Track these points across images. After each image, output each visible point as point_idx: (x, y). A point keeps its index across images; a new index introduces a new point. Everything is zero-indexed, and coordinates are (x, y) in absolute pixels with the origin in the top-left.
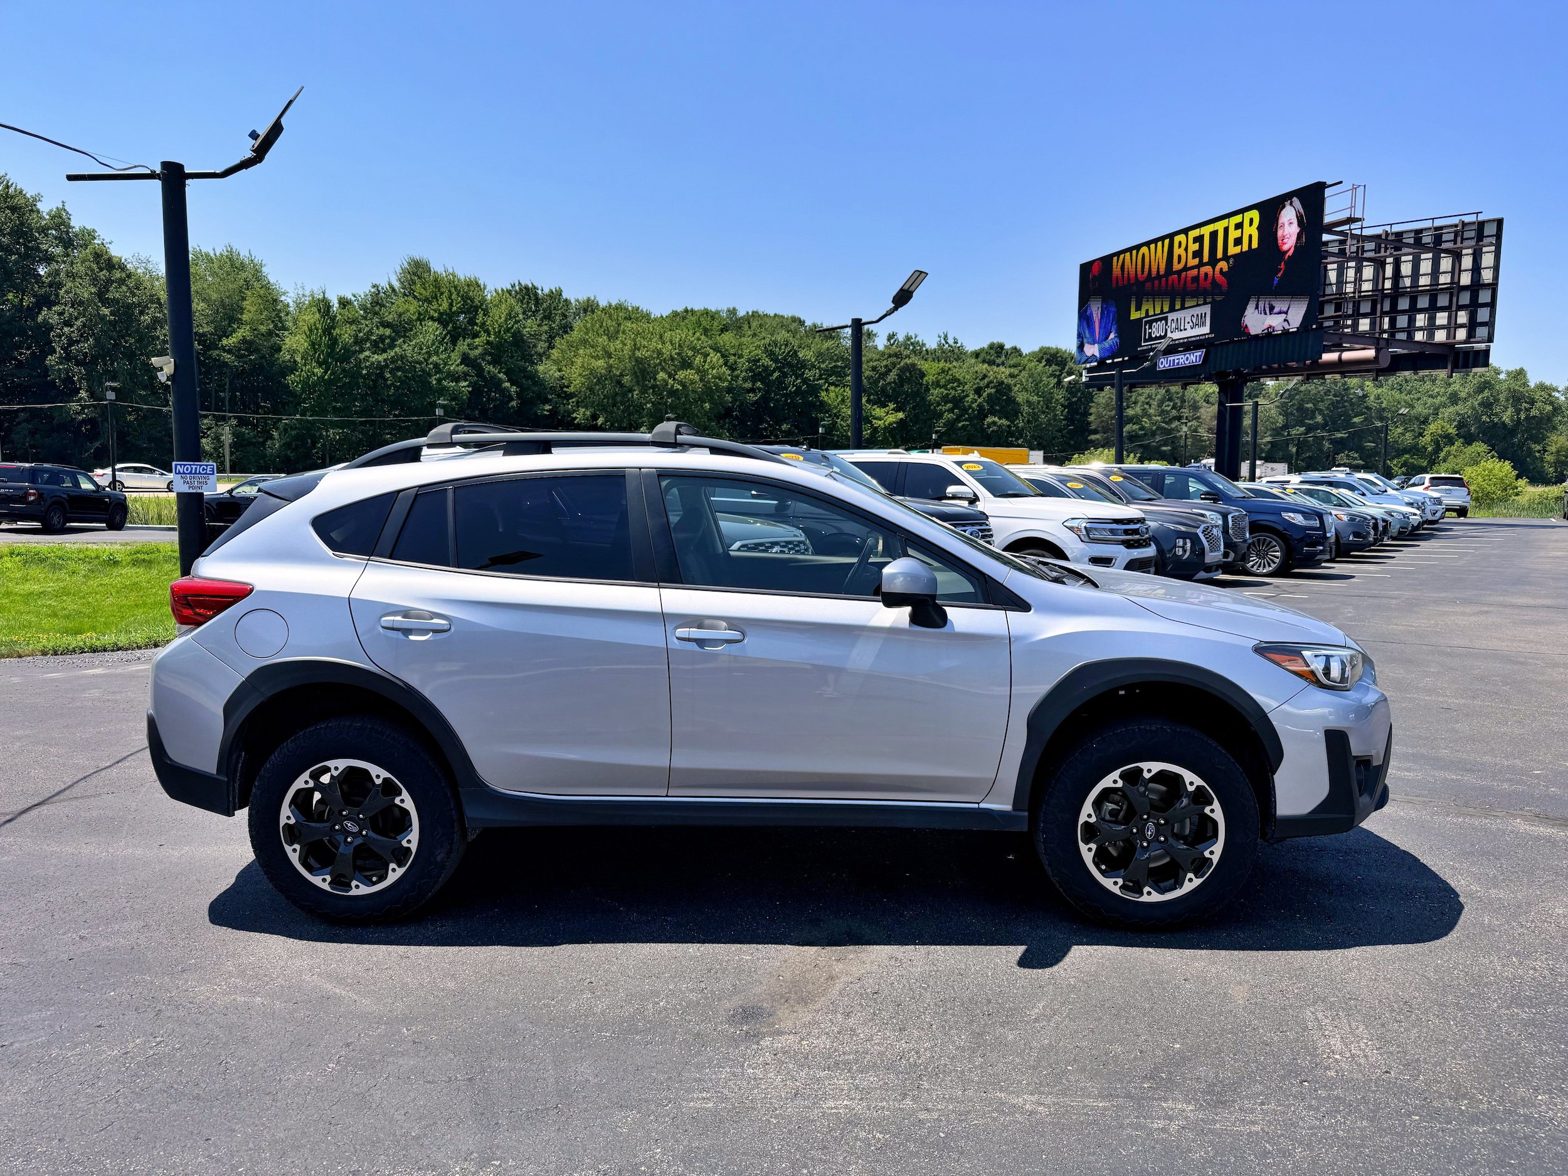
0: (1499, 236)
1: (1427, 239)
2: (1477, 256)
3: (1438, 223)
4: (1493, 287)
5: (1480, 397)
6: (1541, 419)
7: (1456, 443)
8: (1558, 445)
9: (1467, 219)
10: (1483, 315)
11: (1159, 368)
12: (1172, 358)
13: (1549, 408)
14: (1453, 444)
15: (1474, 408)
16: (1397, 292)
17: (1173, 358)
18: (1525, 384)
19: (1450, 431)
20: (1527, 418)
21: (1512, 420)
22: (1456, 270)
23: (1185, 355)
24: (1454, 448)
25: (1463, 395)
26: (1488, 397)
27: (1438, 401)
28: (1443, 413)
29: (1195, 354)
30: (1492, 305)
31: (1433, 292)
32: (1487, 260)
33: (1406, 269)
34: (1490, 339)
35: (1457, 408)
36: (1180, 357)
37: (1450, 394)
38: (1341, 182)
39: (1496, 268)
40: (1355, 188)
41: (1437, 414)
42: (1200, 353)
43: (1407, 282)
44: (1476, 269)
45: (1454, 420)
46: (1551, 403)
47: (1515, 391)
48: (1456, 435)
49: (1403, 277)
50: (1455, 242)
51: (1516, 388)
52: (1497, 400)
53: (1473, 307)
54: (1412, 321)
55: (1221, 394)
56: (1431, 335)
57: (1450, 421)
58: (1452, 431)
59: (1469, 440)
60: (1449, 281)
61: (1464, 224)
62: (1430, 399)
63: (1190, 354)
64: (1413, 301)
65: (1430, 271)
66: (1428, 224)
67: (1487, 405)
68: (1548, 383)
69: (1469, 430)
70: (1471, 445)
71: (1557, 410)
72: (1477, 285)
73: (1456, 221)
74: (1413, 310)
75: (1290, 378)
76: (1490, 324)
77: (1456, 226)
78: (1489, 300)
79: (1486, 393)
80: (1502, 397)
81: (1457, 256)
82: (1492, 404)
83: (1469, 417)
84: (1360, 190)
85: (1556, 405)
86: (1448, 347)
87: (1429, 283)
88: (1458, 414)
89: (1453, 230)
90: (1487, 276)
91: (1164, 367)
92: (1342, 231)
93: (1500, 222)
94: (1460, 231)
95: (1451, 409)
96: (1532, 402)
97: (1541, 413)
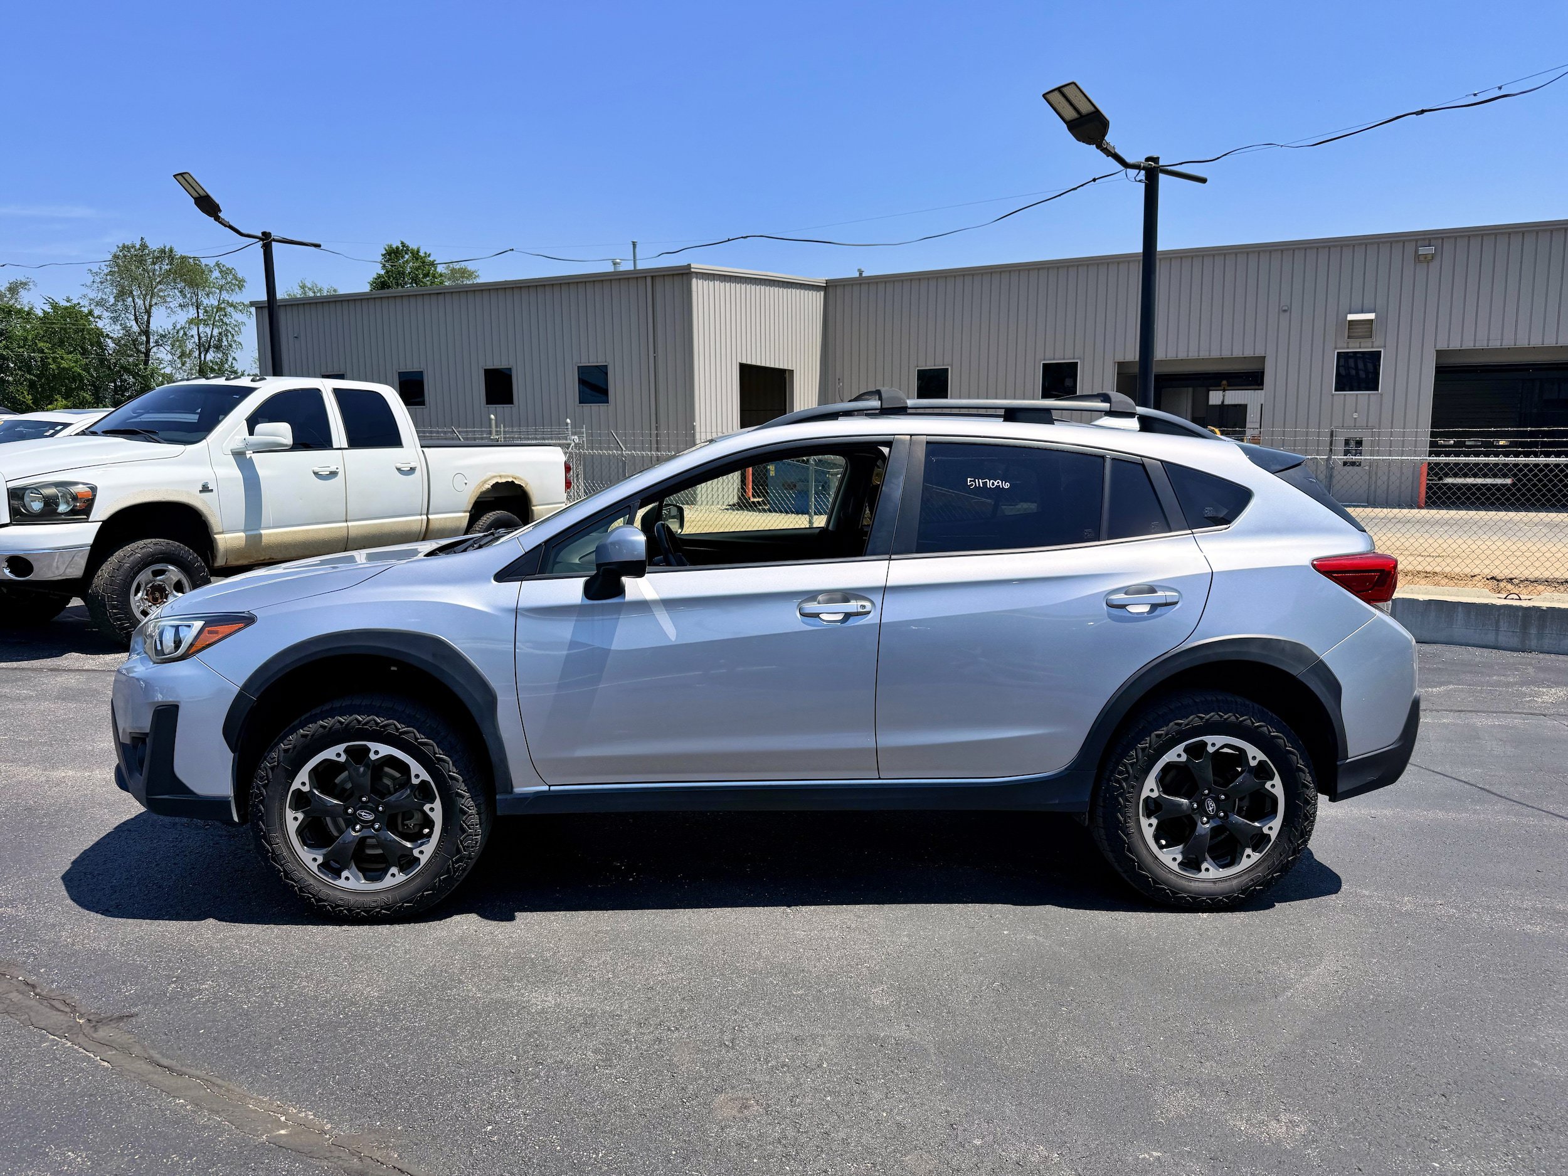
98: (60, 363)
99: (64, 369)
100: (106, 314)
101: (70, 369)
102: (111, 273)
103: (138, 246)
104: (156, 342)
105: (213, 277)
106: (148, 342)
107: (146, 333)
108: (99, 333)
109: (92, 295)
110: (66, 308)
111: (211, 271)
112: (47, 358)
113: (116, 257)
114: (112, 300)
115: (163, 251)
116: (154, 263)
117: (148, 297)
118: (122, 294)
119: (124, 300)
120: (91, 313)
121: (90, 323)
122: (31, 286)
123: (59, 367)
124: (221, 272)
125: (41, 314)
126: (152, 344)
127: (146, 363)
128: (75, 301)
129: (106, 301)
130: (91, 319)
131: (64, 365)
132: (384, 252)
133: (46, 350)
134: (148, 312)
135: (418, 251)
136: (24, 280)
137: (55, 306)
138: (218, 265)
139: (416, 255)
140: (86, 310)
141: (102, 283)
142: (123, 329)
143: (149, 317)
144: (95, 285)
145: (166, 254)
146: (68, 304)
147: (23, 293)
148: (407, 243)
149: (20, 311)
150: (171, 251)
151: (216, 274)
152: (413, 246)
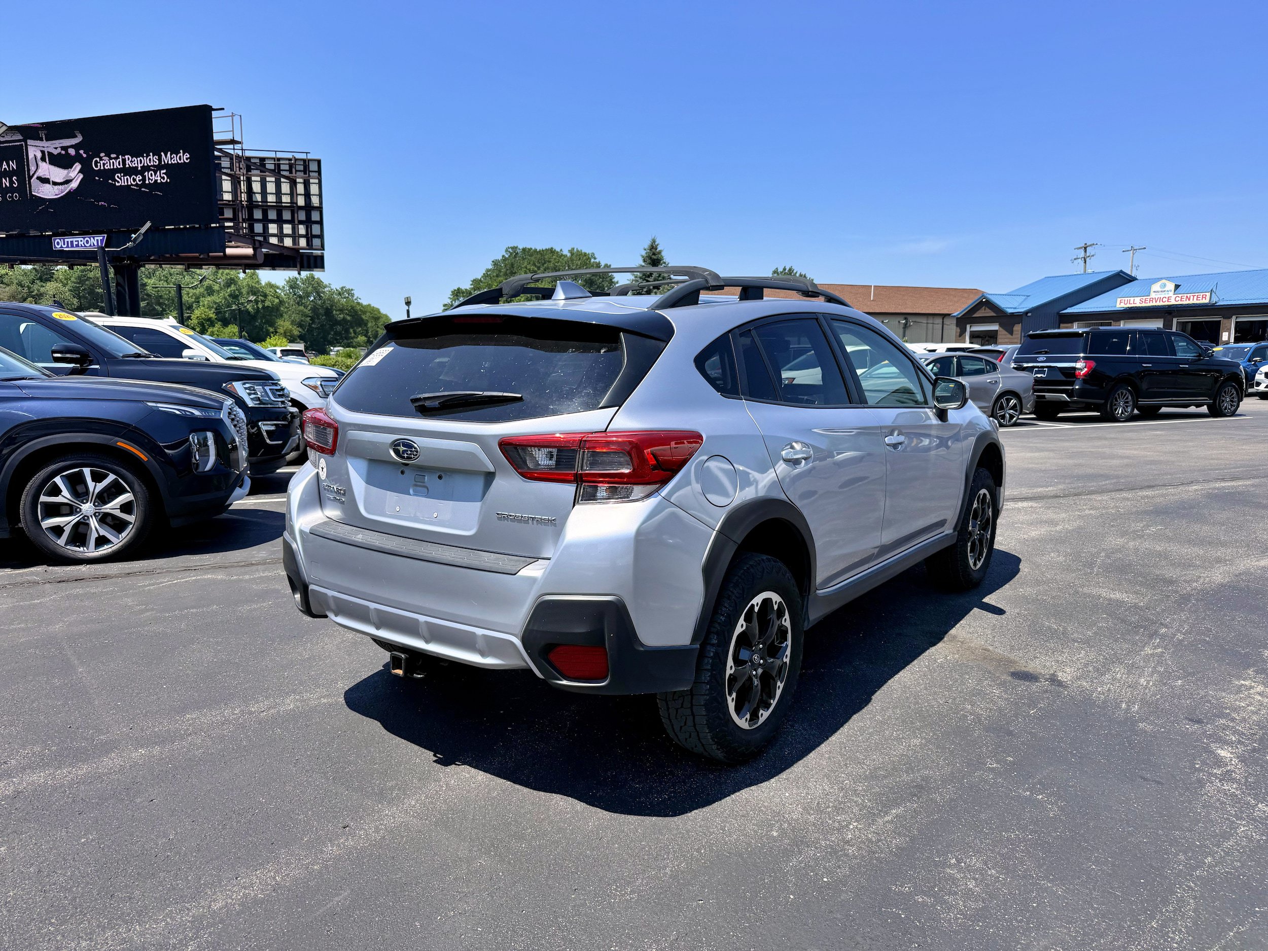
0: (319, 172)
1: (270, 166)
2: (307, 184)
3: (279, 155)
4: (320, 209)
5: (229, 290)
6: (273, 308)
7: (216, 325)
8: (285, 328)
9: (298, 156)
10: (316, 229)
11: (56, 248)
12: (69, 240)
13: (277, 301)
14: (214, 326)
15: (225, 298)
16: (252, 205)
17: (71, 240)
18: (258, 282)
19: (211, 315)
20: (264, 307)
21: (253, 309)
22: (293, 193)
23: (84, 238)
24: (215, 329)
25: (216, 287)
26: (234, 291)
27: (198, 291)
28: (203, 301)
29: (96, 238)
30: (321, 223)
31: (279, 208)
32: (314, 189)
33: (256, 187)
34: (323, 248)
35: (213, 298)
36: (79, 239)
37: (207, 287)
38: (223, 109)
39: (320, 195)
40: (233, 116)
41: (198, 302)
42: (101, 238)
43: (259, 198)
44: (307, 195)
45: (213, 307)
46: (278, 297)
47: (252, 287)
48: (216, 319)
49: (255, 193)
50: (291, 172)
51: (253, 284)
52: (241, 293)
53: (308, 222)
54: (266, 229)
55: (118, 276)
56: (281, 240)
57: (210, 308)
58: (213, 316)
59: (225, 323)
60: (289, 201)
61: (296, 160)
62: (191, 290)
63: (90, 238)
64: (265, 213)
65: (274, 192)
66: (272, 155)
67: (234, 296)
68: (273, 283)
69: (225, 316)
70: (227, 327)
71: (281, 302)
72: (308, 208)
73: (289, 156)
74: (266, 221)
75: (172, 266)
76: (321, 236)
77: (290, 160)
78: (318, 219)
79: (233, 287)
80: (244, 291)
81: (293, 184)
82: (237, 296)
83: (222, 305)
84: (236, 119)
85: (281, 299)
86: (295, 250)
87: (275, 201)
88: (216, 303)
89: (287, 162)
90: (315, 201)
91: (61, 247)
92: (221, 149)
93: (319, 162)
94: (292, 164)
95: (209, 299)
96: (265, 296)
97: (272, 304)
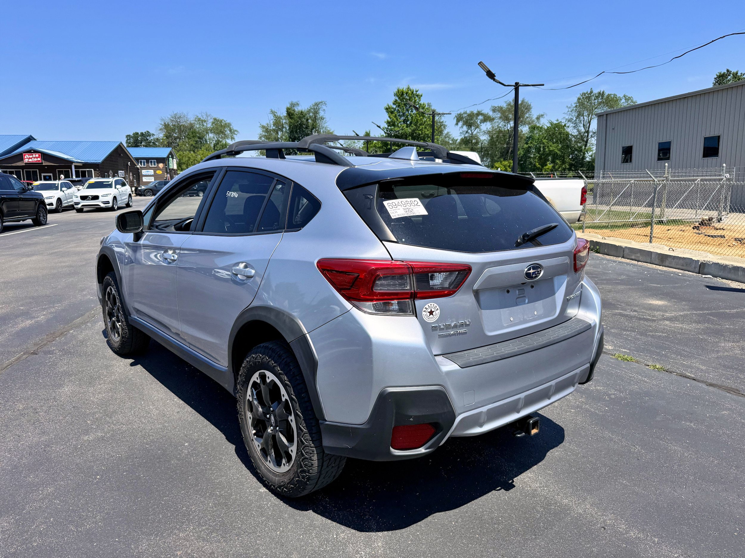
98: (550, 148)
99: (551, 151)
100: (572, 125)
101: (553, 150)
102: (576, 106)
103: (589, 92)
104: (592, 136)
105: (622, 102)
106: (588, 136)
107: (588, 132)
108: (568, 134)
109: (567, 117)
110: (556, 124)
111: (621, 100)
112: (545, 146)
113: (579, 99)
114: (575, 119)
115: (600, 93)
116: (595, 99)
117: (591, 115)
118: (580, 115)
119: (579, 118)
120: (565, 125)
121: (564, 129)
122: (545, 116)
123: (549, 150)
124: (626, 99)
125: (546, 128)
126: (589, 137)
127: (586, 146)
128: (560, 121)
129: (572, 119)
130: (565, 128)
131: (551, 149)
132: (716, 77)
133: (545, 143)
134: (589, 122)
135: (737, 73)
136: (542, 114)
137: (551, 124)
138: (625, 96)
139: (735, 75)
140: (563, 124)
141: (571, 111)
142: (578, 131)
143: (590, 125)
144: (569, 112)
145: (601, 95)
146: (557, 122)
147: (541, 119)
148: (730, 69)
149: (538, 127)
150: (603, 92)
151: (623, 101)
152: (733, 70)
